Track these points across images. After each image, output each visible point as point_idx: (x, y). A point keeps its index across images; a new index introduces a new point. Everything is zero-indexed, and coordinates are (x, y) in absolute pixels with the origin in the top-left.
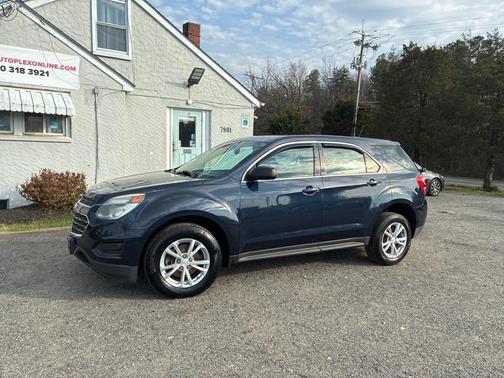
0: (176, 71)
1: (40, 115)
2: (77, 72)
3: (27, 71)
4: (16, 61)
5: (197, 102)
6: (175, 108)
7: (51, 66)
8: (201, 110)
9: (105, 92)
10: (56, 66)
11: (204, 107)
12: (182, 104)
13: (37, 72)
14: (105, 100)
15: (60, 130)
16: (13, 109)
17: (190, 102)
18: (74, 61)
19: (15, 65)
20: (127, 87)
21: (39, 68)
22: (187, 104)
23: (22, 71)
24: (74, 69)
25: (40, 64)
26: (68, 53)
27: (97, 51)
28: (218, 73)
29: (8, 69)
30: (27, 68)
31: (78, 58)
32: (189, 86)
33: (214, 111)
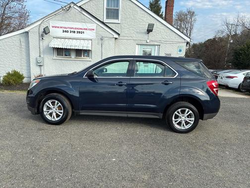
0: (142, 26)
1: (81, 50)
2: (95, 31)
3: (76, 32)
4: (72, 28)
5: (152, 41)
6: (141, 45)
7: (85, 29)
8: (155, 45)
9: (106, 39)
10: (87, 29)
11: (156, 43)
12: (144, 43)
13: (80, 32)
14: (106, 42)
15: (88, 56)
16: (72, 48)
17: (148, 41)
18: (94, 26)
19: (72, 30)
20: (116, 36)
21: (80, 31)
22: (147, 42)
23: (74, 32)
24: (94, 30)
25: (81, 29)
26: (92, 23)
27: (105, 21)
28: (165, 25)
29: (69, 32)
30: (76, 31)
31: (95, 25)
32: (148, 33)
33: (161, 45)
